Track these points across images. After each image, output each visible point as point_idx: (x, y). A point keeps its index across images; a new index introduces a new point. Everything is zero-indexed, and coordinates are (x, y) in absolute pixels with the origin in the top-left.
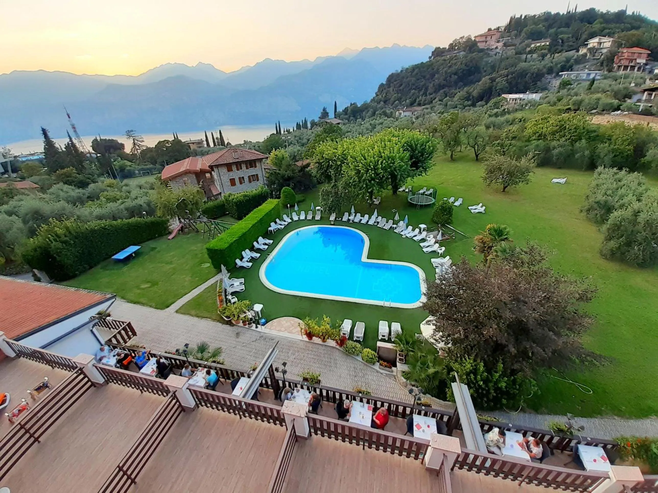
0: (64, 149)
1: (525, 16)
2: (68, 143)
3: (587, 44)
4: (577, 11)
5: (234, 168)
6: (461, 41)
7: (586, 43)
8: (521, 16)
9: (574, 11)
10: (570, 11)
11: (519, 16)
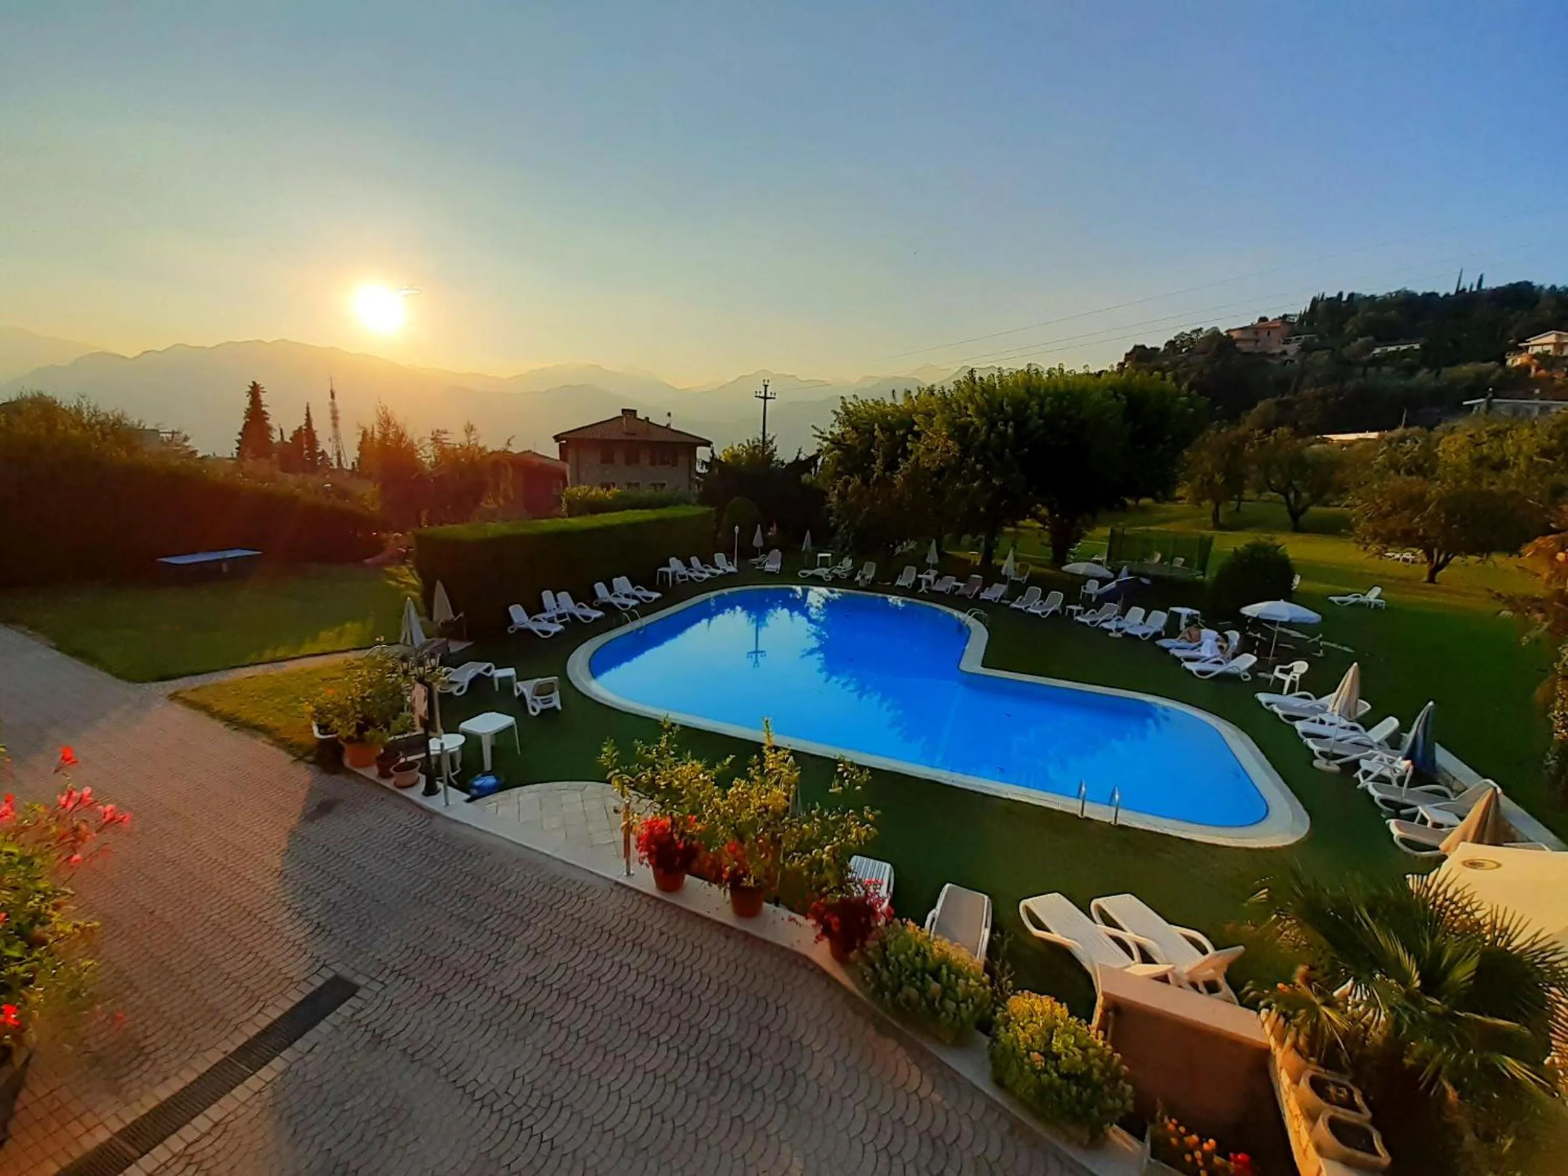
0: (287, 439)
1: (1351, 296)
2: (300, 428)
3: (1527, 348)
4: (1484, 287)
5: (619, 458)
6: (1194, 336)
7: (1521, 345)
8: (1340, 295)
9: (1475, 289)
10: (1464, 290)
11: (1335, 295)
